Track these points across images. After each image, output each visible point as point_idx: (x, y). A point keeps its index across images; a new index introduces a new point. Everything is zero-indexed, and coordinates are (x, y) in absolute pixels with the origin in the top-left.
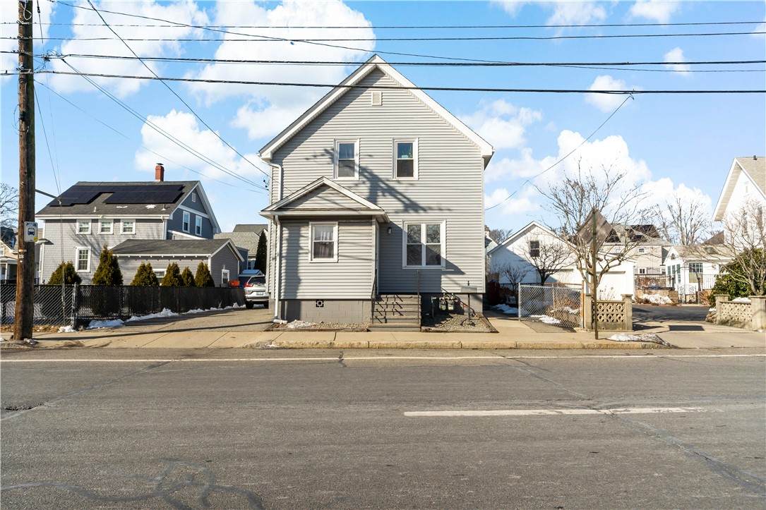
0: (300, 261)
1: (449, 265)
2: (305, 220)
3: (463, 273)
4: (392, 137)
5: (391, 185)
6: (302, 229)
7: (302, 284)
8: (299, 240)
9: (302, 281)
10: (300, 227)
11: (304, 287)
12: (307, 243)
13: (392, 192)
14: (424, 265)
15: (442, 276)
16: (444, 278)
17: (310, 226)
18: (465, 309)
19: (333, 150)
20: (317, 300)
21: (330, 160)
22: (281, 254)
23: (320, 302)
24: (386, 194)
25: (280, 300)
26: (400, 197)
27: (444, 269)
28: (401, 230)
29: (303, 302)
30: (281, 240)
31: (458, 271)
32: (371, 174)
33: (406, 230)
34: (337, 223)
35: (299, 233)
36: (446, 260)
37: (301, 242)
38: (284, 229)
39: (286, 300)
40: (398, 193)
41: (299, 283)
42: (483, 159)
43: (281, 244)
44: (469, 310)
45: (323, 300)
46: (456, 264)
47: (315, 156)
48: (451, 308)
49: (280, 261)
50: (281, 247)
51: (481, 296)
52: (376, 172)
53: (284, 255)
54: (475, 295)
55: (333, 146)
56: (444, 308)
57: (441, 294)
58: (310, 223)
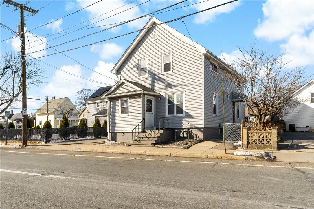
0: (116, 116)
1: (186, 114)
2: (117, 98)
3: (193, 118)
4: (161, 53)
5: (161, 77)
6: (117, 102)
7: (117, 126)
8: (115, 107)
9: (117, 124)
10: (116, 101)
11: (117, 127)
12: (118, 108)
13: (160, 80)
14: (175, 115)
15: (183, 120)
16: (184, 120)
17: (119, 101)
18: (195, 136)
19: (138, 64)
20: (122, 132)
21: (137, 69)
22: (110, 113)
23: (123, 133)
24: (158, 81)
25: (110, 132)
26: (164, 82)
27: (184, 116)
28: (165, 98)
29: (117, 133)
30: (110, 108)
31: (191, 117)
32: (152, 73)
33: (167, 98)
34: (128, 98)
35: (116, 104)
36: (185, 111)
37: (116, 108)
38: (111, 103)
39: (112, 132)
40: (164, 80)
41: (116, 125)
42: (203, 56)
43: (110, 109)
44: (196, 137)
45: (124, 132)
46: (190, 113)
47: (131, 69)
48: (185, 136)
49: (110, 116)
50: (110, 110)
51: (203, 129)
52: (154, 72)
53: (111, 113)
54: (199, 129)
55: (138, 63)
56: (182, 136)
57: (182, 129)
58: (120, 99)
